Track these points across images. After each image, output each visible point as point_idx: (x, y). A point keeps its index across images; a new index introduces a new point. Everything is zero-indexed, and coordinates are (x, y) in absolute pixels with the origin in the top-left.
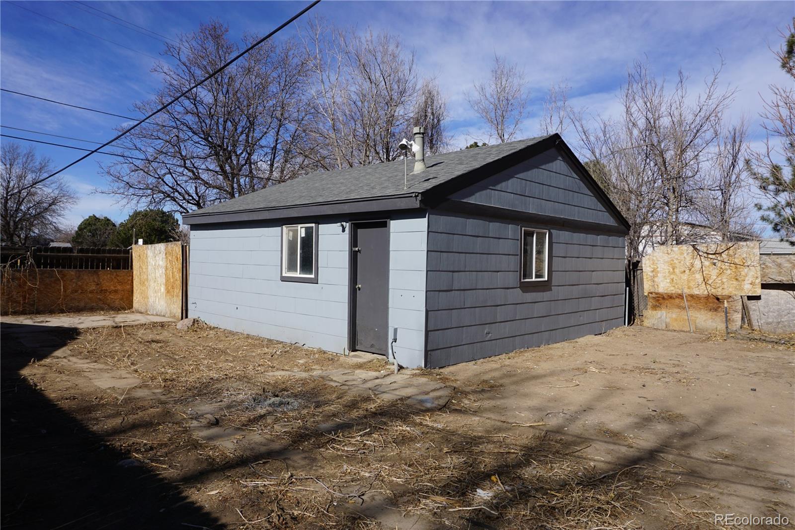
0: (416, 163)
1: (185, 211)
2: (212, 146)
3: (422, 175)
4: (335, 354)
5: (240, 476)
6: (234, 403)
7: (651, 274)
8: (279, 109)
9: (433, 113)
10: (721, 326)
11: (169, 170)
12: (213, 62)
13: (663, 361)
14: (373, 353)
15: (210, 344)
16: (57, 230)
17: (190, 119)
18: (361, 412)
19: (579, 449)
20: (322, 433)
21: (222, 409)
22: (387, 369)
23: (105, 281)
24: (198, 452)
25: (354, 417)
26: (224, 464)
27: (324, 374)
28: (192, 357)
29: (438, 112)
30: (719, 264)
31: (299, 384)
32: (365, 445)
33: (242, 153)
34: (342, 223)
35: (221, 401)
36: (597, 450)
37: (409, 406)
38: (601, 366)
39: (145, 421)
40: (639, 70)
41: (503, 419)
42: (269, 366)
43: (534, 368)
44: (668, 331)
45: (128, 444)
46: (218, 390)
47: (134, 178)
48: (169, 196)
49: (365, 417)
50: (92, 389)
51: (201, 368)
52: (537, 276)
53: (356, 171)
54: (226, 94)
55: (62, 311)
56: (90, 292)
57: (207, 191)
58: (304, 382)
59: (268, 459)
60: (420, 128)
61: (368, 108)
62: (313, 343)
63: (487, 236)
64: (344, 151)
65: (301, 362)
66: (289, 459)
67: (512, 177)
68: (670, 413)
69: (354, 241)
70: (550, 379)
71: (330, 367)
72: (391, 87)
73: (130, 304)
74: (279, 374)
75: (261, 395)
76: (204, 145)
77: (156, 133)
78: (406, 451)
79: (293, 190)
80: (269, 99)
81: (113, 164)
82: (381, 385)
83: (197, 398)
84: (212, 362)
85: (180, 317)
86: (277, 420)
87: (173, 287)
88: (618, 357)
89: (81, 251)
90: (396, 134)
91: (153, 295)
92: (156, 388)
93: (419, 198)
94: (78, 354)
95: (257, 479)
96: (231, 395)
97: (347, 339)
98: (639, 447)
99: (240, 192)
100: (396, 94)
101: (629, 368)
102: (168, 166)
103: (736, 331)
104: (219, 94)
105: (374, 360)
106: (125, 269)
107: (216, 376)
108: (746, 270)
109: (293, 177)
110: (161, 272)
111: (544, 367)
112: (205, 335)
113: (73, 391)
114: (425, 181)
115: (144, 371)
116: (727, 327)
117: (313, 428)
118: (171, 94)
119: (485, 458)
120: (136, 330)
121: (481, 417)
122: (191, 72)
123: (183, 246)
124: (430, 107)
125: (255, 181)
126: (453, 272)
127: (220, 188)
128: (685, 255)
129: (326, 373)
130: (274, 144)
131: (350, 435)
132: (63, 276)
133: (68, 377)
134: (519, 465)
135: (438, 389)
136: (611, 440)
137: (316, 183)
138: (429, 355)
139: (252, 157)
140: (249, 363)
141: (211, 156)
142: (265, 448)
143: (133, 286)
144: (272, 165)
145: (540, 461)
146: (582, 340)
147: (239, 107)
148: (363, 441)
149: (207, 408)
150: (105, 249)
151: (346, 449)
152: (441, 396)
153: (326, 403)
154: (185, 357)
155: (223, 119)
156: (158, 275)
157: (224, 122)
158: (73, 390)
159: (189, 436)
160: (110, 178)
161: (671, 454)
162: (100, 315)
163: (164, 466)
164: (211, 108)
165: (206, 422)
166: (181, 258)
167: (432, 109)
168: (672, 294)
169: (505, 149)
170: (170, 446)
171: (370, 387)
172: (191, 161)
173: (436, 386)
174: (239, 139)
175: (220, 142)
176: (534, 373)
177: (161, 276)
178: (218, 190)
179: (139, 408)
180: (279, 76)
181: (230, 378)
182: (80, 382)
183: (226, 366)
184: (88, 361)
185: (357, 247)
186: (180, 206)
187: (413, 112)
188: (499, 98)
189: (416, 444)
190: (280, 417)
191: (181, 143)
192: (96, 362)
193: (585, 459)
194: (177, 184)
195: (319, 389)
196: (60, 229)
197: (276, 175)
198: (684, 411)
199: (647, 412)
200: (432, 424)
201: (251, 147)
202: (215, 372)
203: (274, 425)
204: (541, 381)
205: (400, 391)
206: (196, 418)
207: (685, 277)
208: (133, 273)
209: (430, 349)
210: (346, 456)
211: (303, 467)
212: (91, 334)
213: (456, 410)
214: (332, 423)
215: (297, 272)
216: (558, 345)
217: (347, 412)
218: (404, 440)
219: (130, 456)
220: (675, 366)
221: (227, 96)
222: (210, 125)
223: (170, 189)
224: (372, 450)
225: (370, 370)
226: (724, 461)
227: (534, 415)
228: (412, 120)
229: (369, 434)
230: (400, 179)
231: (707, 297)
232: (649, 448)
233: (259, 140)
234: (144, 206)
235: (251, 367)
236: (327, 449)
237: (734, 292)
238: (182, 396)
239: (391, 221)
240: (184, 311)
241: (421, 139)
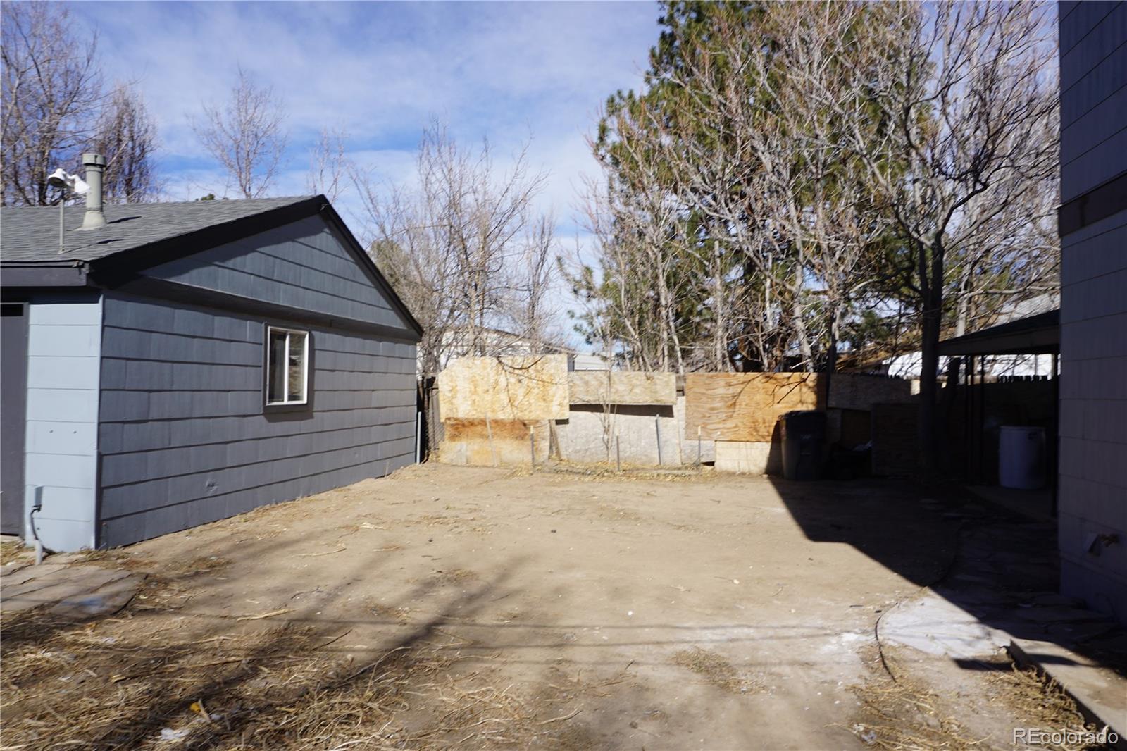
0: (88, 213)
3: (97, 234)
7: (449, 395)
9: (132, 138)
10: (528, 458)
13: (457, 505)
19: (333, 638)
22: (20, 558)
29: (142, 138)
30: (525, 381)
36: (358, 635)
37: (54, 617)
38: (377, 519)
40: (436, 127)
41: (224, 612)
43: (282, 532)
44: (469, 467)
52: (291, 397)
60: (96, 157)
63: (209, 336)
67: (253, 250)
68: (458, 572)
70: (305, 545)
72: (49, 81)
78: (38, 694)
88: (404, 505)
93: (86, 270)
98: (414, 622)
100: (60, 95)
101: (415, 518)
103: (543, 462)
108: (554, 388)
111: (300, 528)
114: (101, 243)
116: (533, 459)
119: (186, 677)
121: (187, 615)
124: (127, 128)
126: (151, 391)
128: (489, 369)
134: (242, 678)
135: (116, 582)
136: (379, 619)
138: (104, 528)
145: (275, 666)
146: (357, 487)
152: (121, 592)
161: (453, 624)
167: (131, 131)
168: (474, 419)
169: (244, 208)
173: (112, 577)
176: (282, 539)
187: (94, 130)
188: (243, 132)
189: (60, 678)
193: (340, 651)
198: (474, 568)
199: (432, 574)
200: (97, 640)
204: (290, 549)
205: (41, 593)
207: (488, 397)
209: (105, 517)
213: (145, 610)
216: (322, 496)
220: (471, 511)
226: (513, 622)
227: (273, 600)
231: (513, 423)
232: (427, 622)
237: (542, 416)
239: (32, 306)
241: (99, 174)
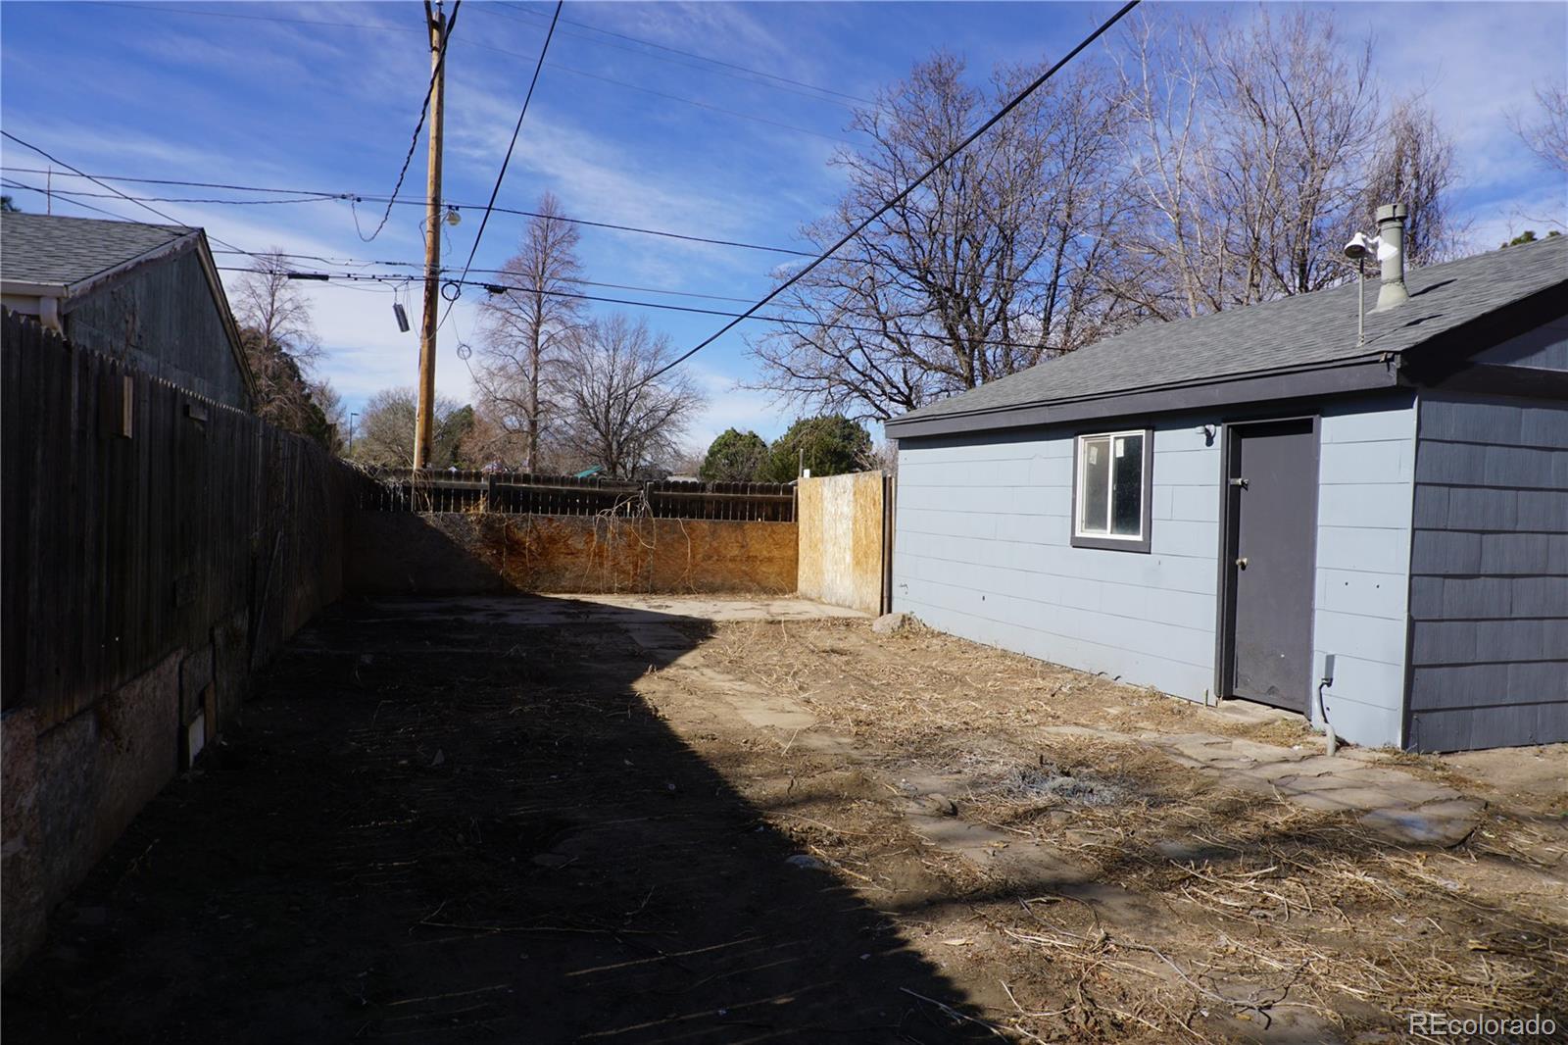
0: (1383, 288)
1: (884, 416)
2: (933, 290)
3: (1401, 314)
4: (1186, 702)
5: (1004, 919)
6: (984, 779)
8: (1063, 206)
9: (1417, 176)
11: (859, 341)
12: (936, 132)
14: (1274, 707)
15: (934, 663)
16: (678, 455)
17: (896, 245)
18: (1252, 828)
20: (1168, 861)
21: (961, 787)
22: (1308, 743)
23: (753, 542)
24: (923, 861)
25: (1237, 837)
26: (973, 893)
27: (1164, 739)
28: (901, 684)
29: (1432, 171)
31: (1112, 755)
32: (1265, 899)
33: (989, 300)
34: (1207, 427)
35: (960, 772)
37: (1368, 830)
39: (827, 791)
42: (1048, 715)
45: (802, 829)
46: (953, 750)
47: (801, 359)
48: (857, 389)
49: (1264, 840)
50: (740, 726)
51: (920, 706)
53: (1234, 318)
54: (960, 189)
55: (688, 591)
56: (730, 560)
57: (925, 376)
58: (1123, 753)
59: (1057, 895)
60: (1395, 207)
61: (1259, 180)
62: (1140, 675)
64: (1201, 279)
65: (1114, 711)
66: (1099, 903)
69: (1233, 464)
71: (1175, 728)
72: (1312, 128)
73: (793, 584)
74: (1070, 732)
75: (1035, 769)
76: (920, 290)
77: (836, 275)
78: (1368, 930)
79: (1098, 364)
80: (1042, 189)
81: (765, 337)
82: (1296, 777)
83: (915, 761)
84: (939, 697)
85: (878, 609)
86: (1071, 822)
87: (866, 556)
89: (719, 488)
90: (1324, 231)
91: (830, 568)
92: (841, 734)
93: (1397, 364)
94: (713, 663)
95: (1038, 931)
96: (978, 762)
97: (1213, 671)
99: (984, 377)
100: (1325, 142)
102: (857, 333)
104: (947, 192)
105: (1276, 721)
106: (786, 520)
107: (947, 723)
109: (1091, 341)
110: (845, 526)
112: (923, 646)
113: (710, 726)
114: (1409, 325)
115: (822, 702)
117: (1147, 847)
118: (863, 200)
120: (804, 629)
122: (896, 156)
123: (884, 479)
124: (1410, 162)
125: (1013, 354)
126: (1483, 532)
127: (947, 370)
129: (1169, 740)
130: (1053, 278)
131: (1230, 874)
132: (692, 530)
133: (702, 701)
135: (1441, 802)
137: (1146, 348)
138: (1414, 723)
139: (1009, 306)
140: (1008, 704)
141: (932, 310)
142: (1049, 872)
143: (798, 550)
144: (1047, 320)
147: (984, 212)
148: (1260, 891)
149: (934, 781)
150: (755, 486)
151: (1222, 901)
152: (1453, 819)
153: (1173, 799)
154: (889, 684)
155: (954, 237)
156: (840, 532)
157: (956, 243)
158: (710, 724)
159: (904, 829)
160: (761, 362)
162: (746, 600)
163: (863, 877)
164: (932, 219)
165: (934, 808)
166: (882, 501)
167: (1416, 165)
170: (872, 843)
171: (1270, 778)
172: (896, 324)
173: (1437, 793)
174: (983, 272)
175: (947, 282)
177: (844, 534)
178: (944, 375)
179: (816, 767)
180: (1062, 141)
181: (973, 730)
182: (721, 710)
183: (966, 707)
184: (731, 677)
185: (1240, 477)
186: (876, 406)
187: (1366, 177)
189: (1393, 918)
190: (1078, 816)
191: (878, 291)
192: (742, 680)
194: (872, 365)
195: (1154, 770)
196: (683, 453)
197: (1056, 338)
200: (1433, 879)
201: (1006, 287)
202: (945, 716)
203: (1067, 831)
205: (1344, 794)
206: (916, 796)
208: (798, 528)
209: (1417, 707)
210: (1224, 917)
211: (1129, 924)
212: (733, 632)
213: (1495, 855)
214: (1189, 843)
215: (1106, 528)
217: (1221, 825)
218: (1358, 904)
219: (804, 849)
221: (962, 192)
222: (930, 252)
223: (860, 376)
224: (1283, 914)
225: (1267, 742)
228: (1363, 196)
229: (1276, 878)
230: (1344, 326)
233: (1023, 271)
234: (813, 408)
235: (1012, 713)
236: (1179, 895)
238: (888, 755)
239: (1323, 419)
240: (885, 600)
241: (1398, 230)
